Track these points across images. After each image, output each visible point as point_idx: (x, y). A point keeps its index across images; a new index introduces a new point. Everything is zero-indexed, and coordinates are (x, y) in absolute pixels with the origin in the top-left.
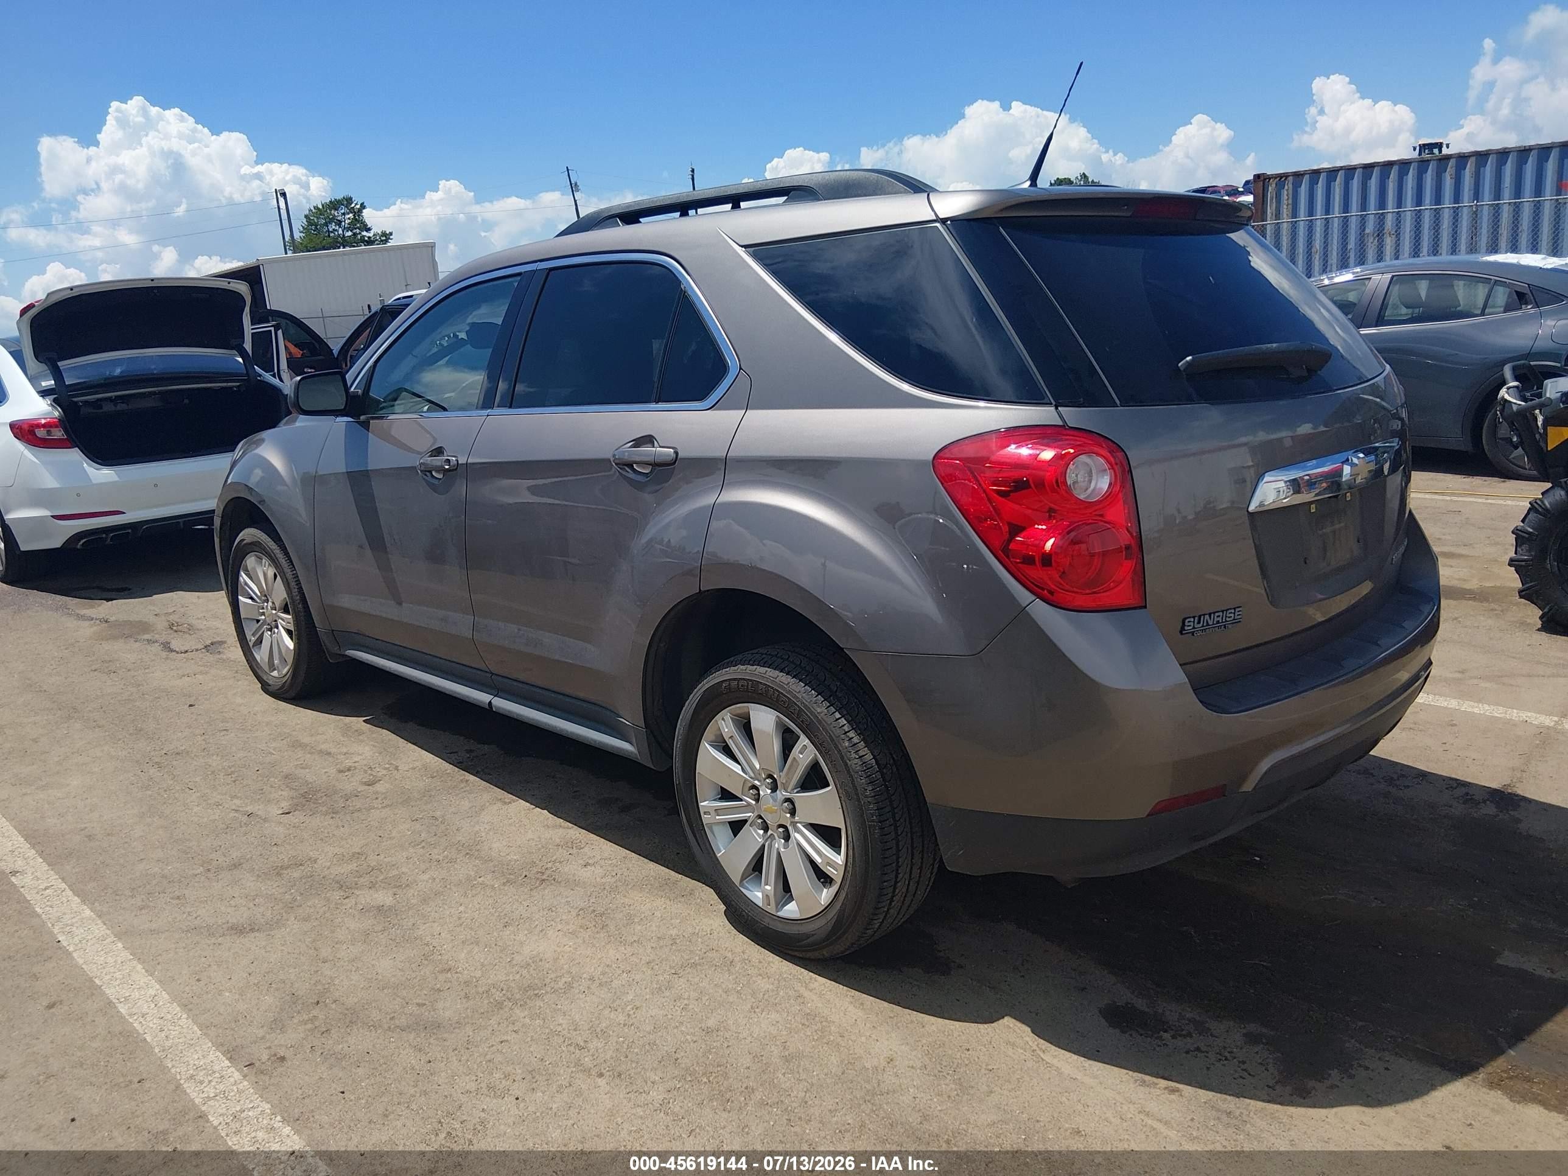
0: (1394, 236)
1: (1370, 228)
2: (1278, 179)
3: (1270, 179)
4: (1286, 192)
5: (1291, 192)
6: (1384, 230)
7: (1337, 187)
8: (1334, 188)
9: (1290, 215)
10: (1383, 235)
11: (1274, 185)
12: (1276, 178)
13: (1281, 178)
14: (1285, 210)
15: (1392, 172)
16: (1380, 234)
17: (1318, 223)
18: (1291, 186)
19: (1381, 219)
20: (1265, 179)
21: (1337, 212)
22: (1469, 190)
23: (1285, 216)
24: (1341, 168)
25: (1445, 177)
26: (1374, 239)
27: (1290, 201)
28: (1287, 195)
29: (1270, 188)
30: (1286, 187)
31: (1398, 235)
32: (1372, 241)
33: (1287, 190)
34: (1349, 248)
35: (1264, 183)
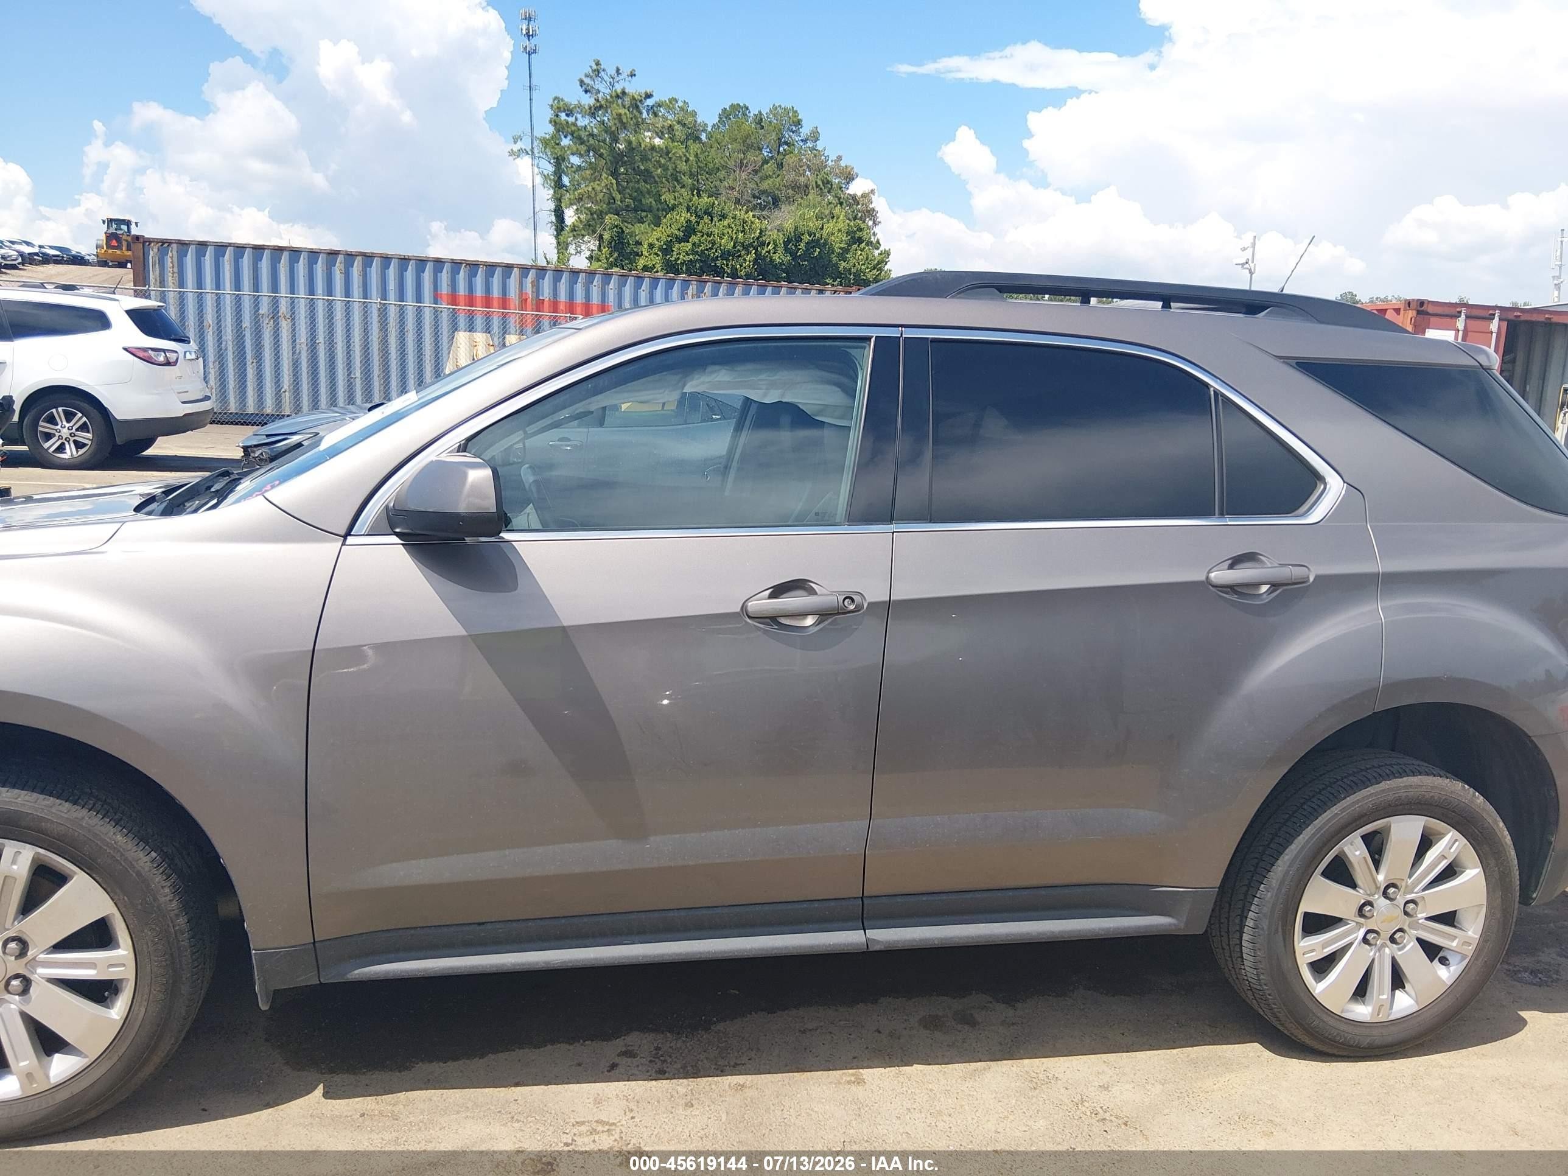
0: (289, 320)
1: (264, 310)
2: (160, 244)
3: (150, 242)
4: (170, 260)
5: (175, 259)
6: (278, 312)
7: (226, 263)
8: (223, 264)
9: (177, 284)
10: (278, 318)
11: (156, 250)
12: (158, 243)
13: (163, 243)
14: (170, 278)
15: (283, 258)
16: (275, 316)
17: (209, 296)
18: (175, 253)
19: (275, 302)
20: (144, 242)
21: (228, 288)
22: (359, 287)
23: (171, 284)
24: (230, 245)
25: (335, 270)
26: (269, 321)
27: (176, 270)
28: (172, 263)
29: (151, 252)
30: (170, 254)
31: (293, 318)
32: (267, 322)
33: (172, 258)
34: (244, 326)
35: (143, 246)
